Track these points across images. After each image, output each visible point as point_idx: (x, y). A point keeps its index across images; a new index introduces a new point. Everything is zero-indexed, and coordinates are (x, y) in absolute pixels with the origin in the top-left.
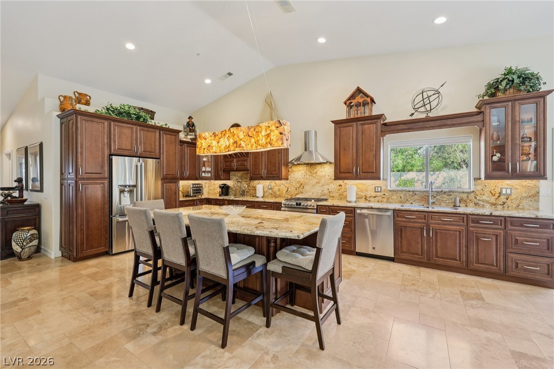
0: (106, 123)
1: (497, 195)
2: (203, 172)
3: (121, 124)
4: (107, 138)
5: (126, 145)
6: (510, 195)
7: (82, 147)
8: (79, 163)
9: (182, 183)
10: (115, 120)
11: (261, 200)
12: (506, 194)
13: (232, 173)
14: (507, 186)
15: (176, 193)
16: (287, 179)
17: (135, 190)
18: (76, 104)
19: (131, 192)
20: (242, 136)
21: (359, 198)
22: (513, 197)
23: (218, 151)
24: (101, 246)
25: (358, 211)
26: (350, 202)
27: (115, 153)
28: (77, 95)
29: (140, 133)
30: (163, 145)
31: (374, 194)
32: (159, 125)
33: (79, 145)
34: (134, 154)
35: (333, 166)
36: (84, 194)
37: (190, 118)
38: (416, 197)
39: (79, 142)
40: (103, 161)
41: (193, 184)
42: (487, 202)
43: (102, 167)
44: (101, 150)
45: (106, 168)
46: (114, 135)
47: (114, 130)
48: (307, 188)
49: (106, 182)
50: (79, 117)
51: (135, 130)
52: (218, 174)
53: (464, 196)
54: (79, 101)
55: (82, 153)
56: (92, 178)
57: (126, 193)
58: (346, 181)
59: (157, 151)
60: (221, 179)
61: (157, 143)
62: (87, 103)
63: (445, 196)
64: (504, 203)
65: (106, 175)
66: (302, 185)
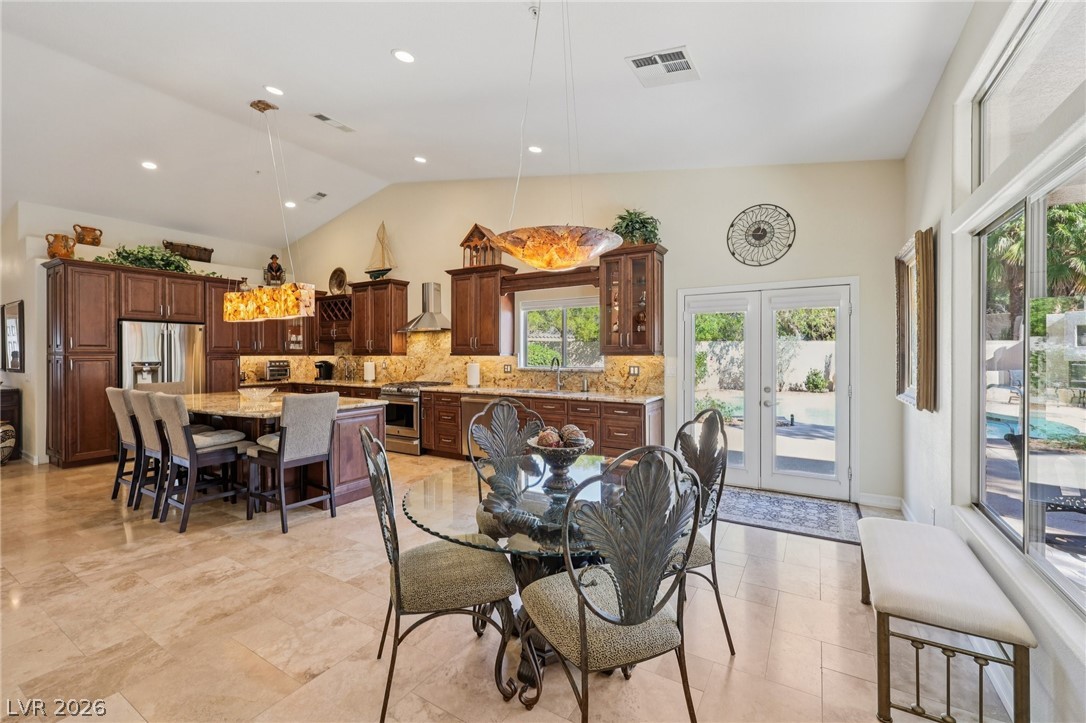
0: (113, 275)
1: (626, 375)
2: (293, 342)
3: (137, 276)
4: (115, 296)
5: (145, 304)
6: (638, 375)
7: (73, 310)
8: (70, 332)
9: (243, 359)
10: (127, 270)
11: (370, 385)
12: (634, 375)
13: (336, 344)
14: (635, 364)
15: (233, 374)
16: (405, 354)
17: (160, 370)
18: (74, 244)
19: (153, 372)
20: (265, 300)
21: (484, 380)
22: (641, 378)
23: (246, 317)
24: (105, 448)
25: (463, 399)
26: (469, 387)
27: (126, 317)
28: (79, 229)
29: (171, 288)
30: (211, 303)
31: (503, 376)
32: (203, 274)
33: (70, 307)
34: (159, 318)
35: (449, 335)
36: (77, 374)
37: (274, 257)
38: (547, 379)
39: (70, 303)
40: (108, 329)
41: (271, 362)
42: (617, 385)
43: (107, 336)
44: (104, 313)
45: (113, 338)
46: (126, 292)
47: (126, 284)
48: (429, 367)
49: (113, 358)
50: (70, 268)
51: (160, 284)
52: (313, 347)
53: (595, 377)
54: (81, 240)
55: (73, 318)
56: (90, 352)
57: (145, 374)
58: (472, 357)
59: (200, 312)
60: (316, 354)
61: (200, 301)
62: (96, 242)
63: (576, 377)
64: (633, 386)
65: (113, 348)
66: (423, 363)
